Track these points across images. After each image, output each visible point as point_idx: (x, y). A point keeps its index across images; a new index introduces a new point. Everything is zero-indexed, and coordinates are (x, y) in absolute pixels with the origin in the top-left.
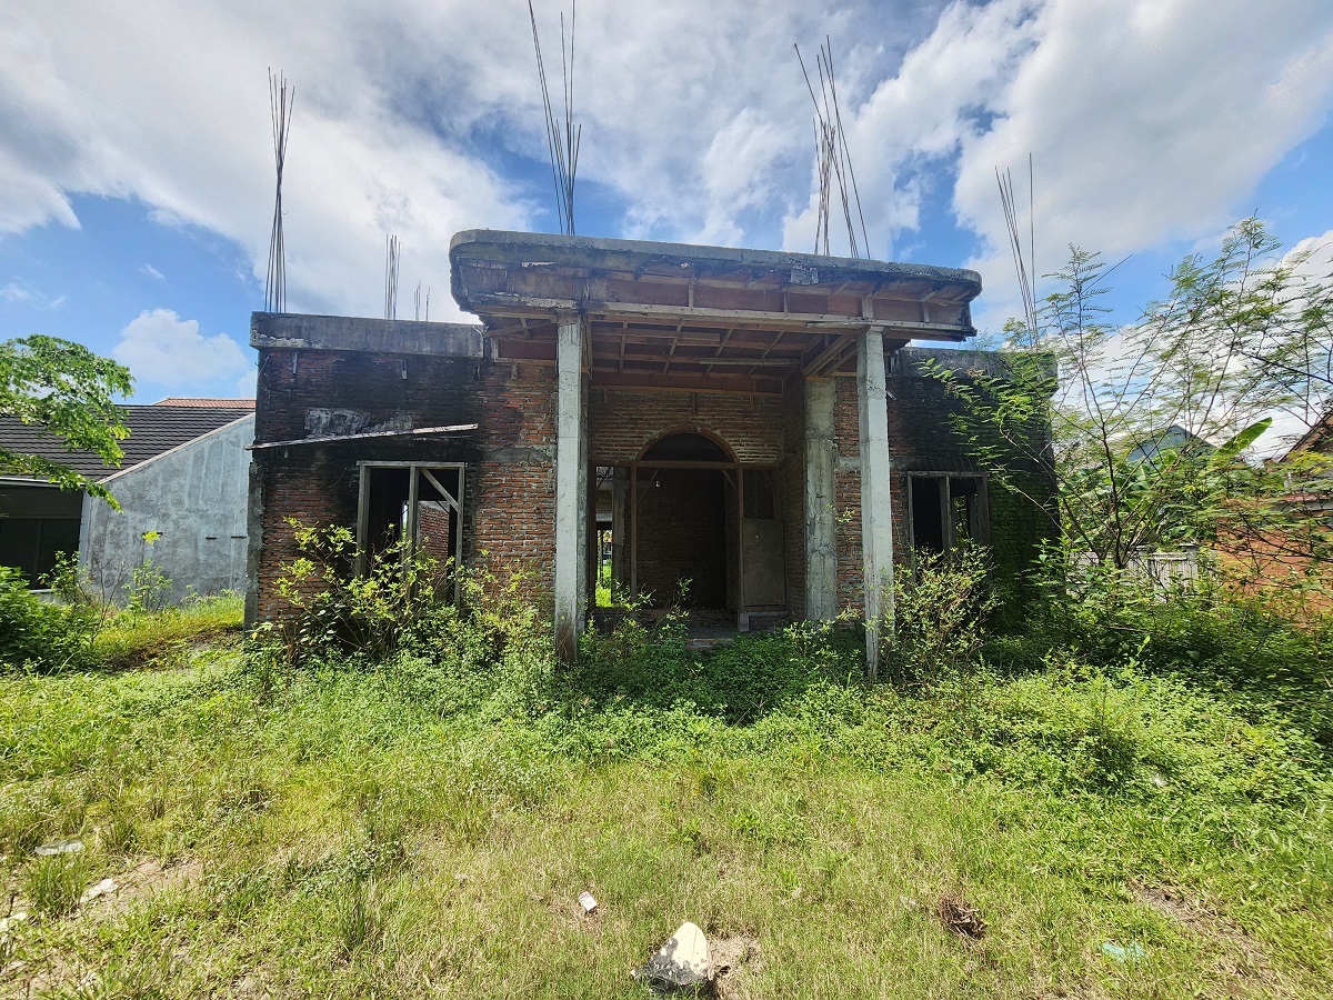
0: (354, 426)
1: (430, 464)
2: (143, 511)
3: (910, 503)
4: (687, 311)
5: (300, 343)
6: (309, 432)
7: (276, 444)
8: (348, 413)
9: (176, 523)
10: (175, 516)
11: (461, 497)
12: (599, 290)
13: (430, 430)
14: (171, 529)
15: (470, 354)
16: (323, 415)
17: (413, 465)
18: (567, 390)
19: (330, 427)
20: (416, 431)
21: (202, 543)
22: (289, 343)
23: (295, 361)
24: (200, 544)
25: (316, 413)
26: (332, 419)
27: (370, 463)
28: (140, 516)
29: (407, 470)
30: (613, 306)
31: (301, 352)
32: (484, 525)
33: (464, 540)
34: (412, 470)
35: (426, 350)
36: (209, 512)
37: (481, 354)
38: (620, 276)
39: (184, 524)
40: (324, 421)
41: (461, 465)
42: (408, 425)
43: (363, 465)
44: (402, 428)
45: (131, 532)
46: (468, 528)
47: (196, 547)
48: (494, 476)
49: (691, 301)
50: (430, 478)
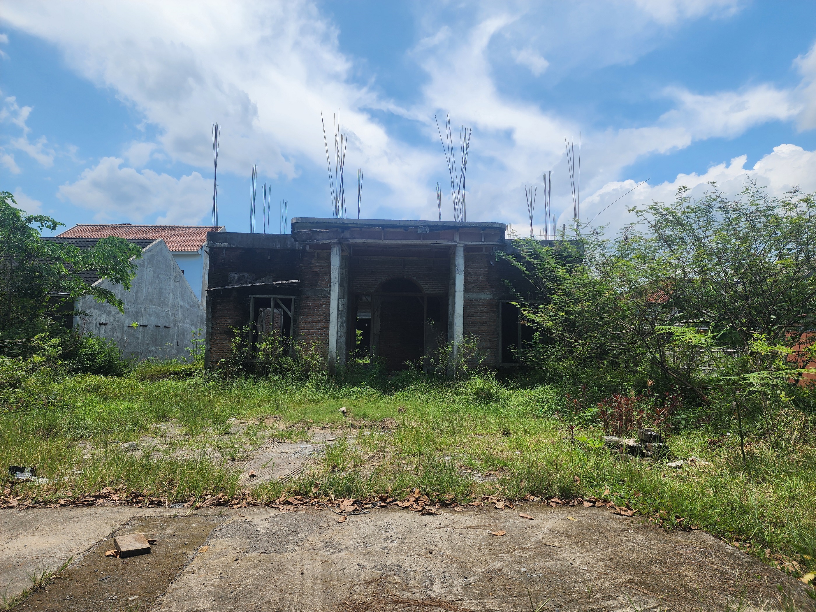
0: (248, 280)
1: (279, 297)
2: (100, 310)
3: (500, 315)
4: (381, 241)
5: (226, 245)
6: (230, 283)
7: (217, 288)
8: (246, 275)
9: (114, 317)
10: (113, 313)
11: (292, 311)
12: (347, 234)
13: (280, 282)
14: (112, 321)
15: (297, 248)
16: (236, 276)
17: (272, 297)
18: (334, 272)
19: (238, 281)
20: (274, 283)
21: (126, 329)
22: (222, 245)
23: (224, 252)
24: (125, 330)
25: (233, 275)
26: (239, 277)
27: (255, 296)
28: (98, 313)
29: (271, 298)
30: (352, 241)
31: (226, 248)
32: (302, 323)
33: (294, 329)
34: (272, 299)
35: (278, 246)
36: (130, 310)
37: (302, 248)
38: (354, 229)
39: (118, 317)
40: (236, 278)
41: (293, 297)
42: (271, 280)
43: (252, 297)
44: (269, 282)
45: (94, 322)
46: (295, 324)
47: (123, 332)
48: (307, 301)
49: (382, 237)
50: (280, 302)
